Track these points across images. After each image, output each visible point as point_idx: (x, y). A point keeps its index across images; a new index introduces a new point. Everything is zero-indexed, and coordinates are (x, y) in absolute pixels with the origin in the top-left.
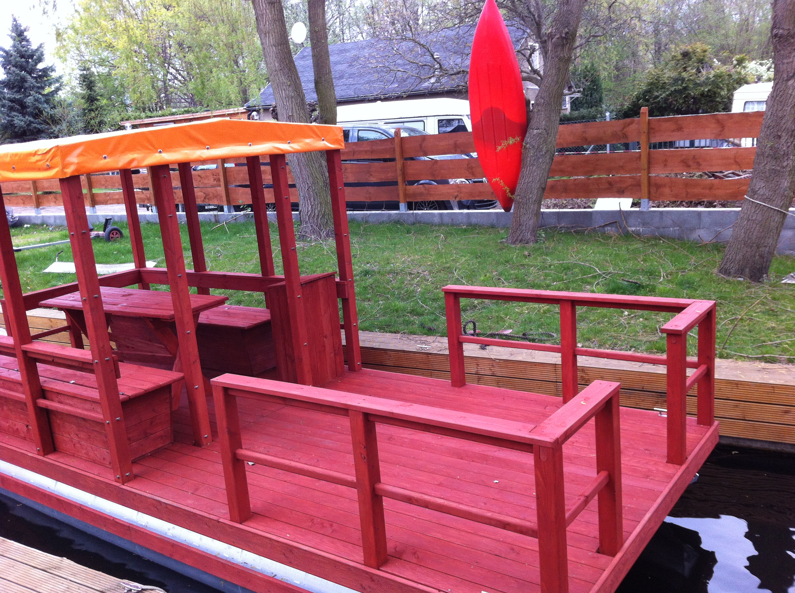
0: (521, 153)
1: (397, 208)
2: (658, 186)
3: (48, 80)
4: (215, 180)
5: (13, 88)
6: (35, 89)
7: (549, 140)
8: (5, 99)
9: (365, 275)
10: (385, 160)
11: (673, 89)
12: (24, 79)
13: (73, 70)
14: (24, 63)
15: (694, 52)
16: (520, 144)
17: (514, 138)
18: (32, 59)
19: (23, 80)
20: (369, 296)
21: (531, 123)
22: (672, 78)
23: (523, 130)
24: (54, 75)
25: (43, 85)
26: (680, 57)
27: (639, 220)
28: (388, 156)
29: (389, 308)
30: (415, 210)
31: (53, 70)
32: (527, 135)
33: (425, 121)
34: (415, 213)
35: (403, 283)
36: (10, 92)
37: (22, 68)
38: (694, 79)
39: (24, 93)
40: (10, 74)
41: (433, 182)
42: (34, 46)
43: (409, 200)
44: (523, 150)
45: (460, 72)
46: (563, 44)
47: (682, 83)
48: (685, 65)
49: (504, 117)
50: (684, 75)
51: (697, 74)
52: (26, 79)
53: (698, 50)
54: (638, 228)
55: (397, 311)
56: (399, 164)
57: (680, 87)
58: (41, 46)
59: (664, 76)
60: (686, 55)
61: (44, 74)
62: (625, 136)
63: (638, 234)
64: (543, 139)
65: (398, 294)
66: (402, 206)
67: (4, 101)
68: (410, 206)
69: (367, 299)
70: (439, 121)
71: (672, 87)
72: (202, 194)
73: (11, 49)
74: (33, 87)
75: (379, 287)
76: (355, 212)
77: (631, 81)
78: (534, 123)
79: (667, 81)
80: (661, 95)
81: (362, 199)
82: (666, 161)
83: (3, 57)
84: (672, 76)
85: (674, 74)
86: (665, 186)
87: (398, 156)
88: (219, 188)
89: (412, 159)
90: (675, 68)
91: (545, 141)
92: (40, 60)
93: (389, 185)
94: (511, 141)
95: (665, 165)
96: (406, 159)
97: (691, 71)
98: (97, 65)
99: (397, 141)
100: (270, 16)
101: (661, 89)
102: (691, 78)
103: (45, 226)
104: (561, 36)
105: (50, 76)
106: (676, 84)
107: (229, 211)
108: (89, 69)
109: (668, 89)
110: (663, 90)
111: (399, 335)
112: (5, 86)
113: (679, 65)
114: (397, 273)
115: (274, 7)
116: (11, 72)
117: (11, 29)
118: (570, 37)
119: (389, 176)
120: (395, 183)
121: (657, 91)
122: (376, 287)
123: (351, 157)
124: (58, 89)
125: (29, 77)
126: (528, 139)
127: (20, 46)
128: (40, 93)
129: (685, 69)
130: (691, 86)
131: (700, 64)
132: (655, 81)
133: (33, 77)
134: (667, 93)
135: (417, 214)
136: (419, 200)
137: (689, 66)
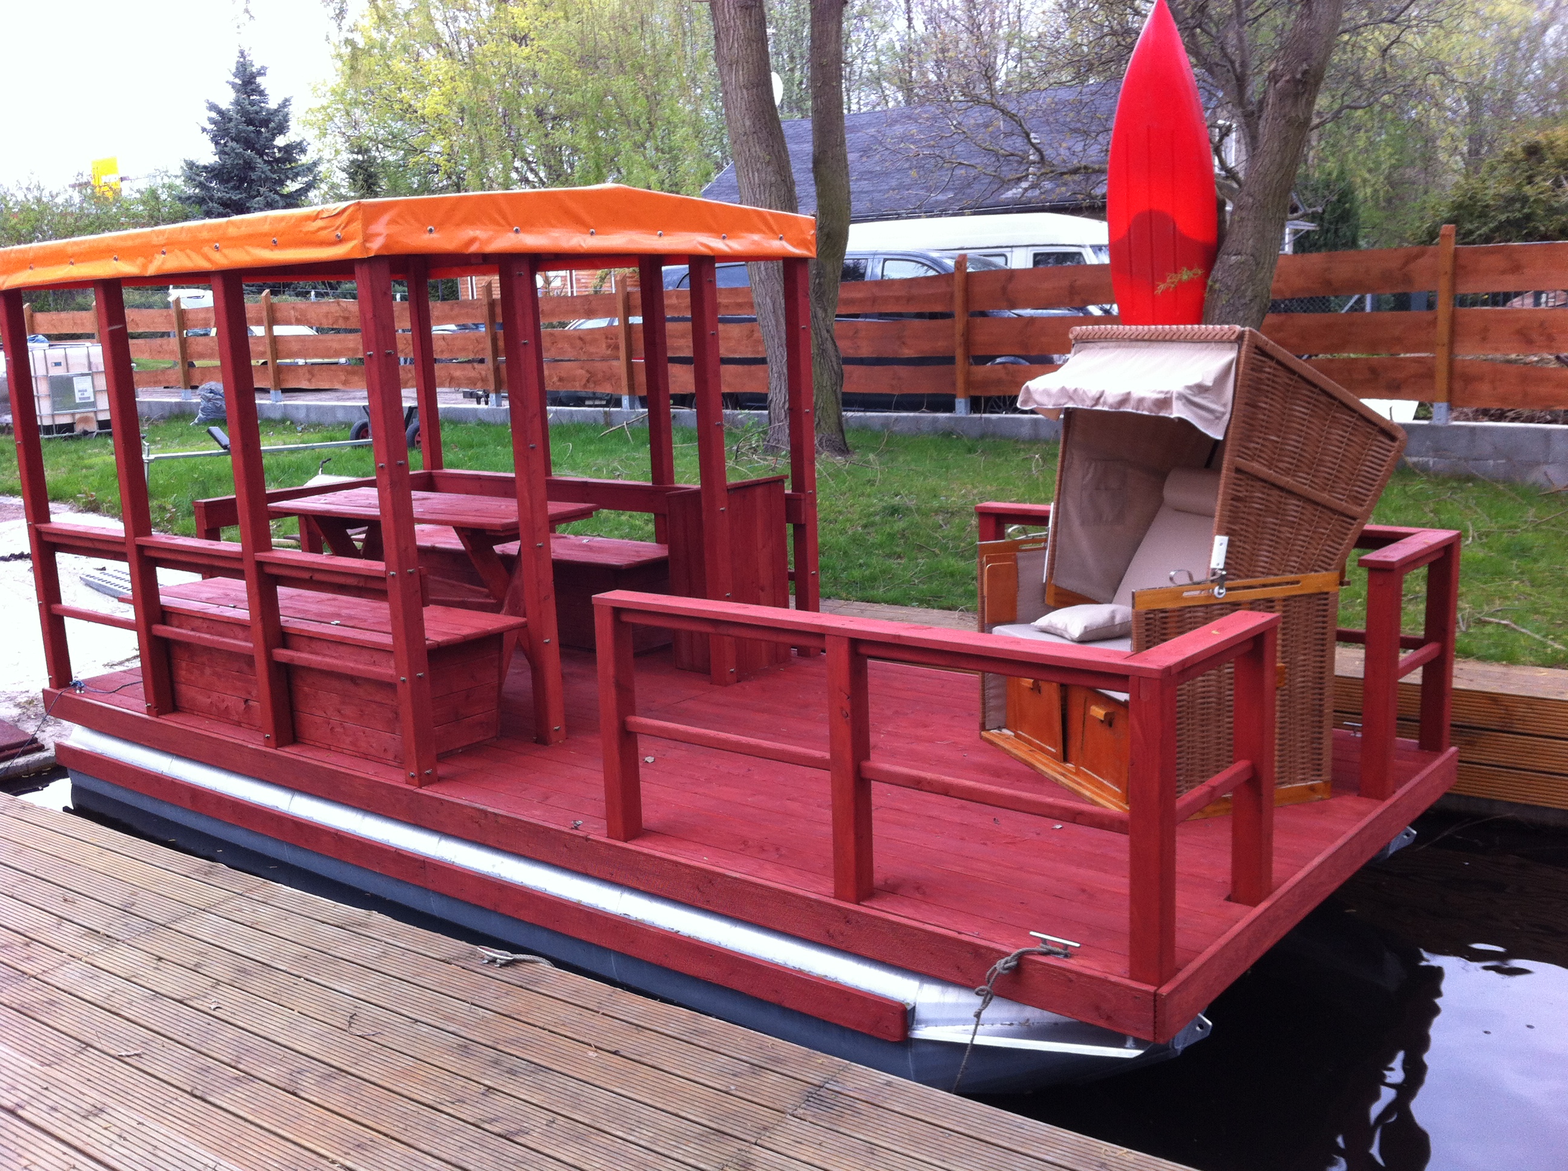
0: (1202, 299)
1: (950, 408)
2: (1469, 379)
3: (292, 168)
4: (609, 347)
5: (228, 181)
6: (268, 185)
7: (1260, 276)
8: (212, 200)
9: (892, 514)
10: (933, 316)
11: (1503, 217)
12: (249, 164)
13: (337, 152)
14: (252, 135)
15: (1551, 145)
16: (1203, 283)
17: (1190, 268)
18: (267, 127)
19: (249, 166)
20: (898, 550)
21: (1225, 243)
22: (1502, 196)
23: (1210, 255)
24: (304, 159)
25: (283, 177)
26: (1520, 155)
27: (1428, 443)
28: (938, 308)
29: (937, 569)
30: (985, 412)
31: (303, 151)
32: (1217, 265)
33: (1009, 255)
34: (986, 419)
35: (964, 529)
36: (222, 188)
37: (248, 144)
38: (1548, 201)
39: (248, 190)
40: (226, 153)
41: (1021, 360)
42: (273, 104)
43: (973, 393)
44: (1206, 295)
45: (1079, 168)
46: (1298, 93)
47: (1523, 207)
48: (1530, 172)
49: (1174, 228)
50: (1528, 189)
51: (1553, 191)
52: (253, 165)
53: (1559, 142)
54: (1426, 459)
55: (952, 575)
56: (959, 324)
57: (1518, 215)
58: (286, 103)
59: (1487, 192)
60: (1533, 151)
61: (286, 156)
62: (1407, 279)
63: (1424, 469)
64: (1247, 274)
65: (955, 547)
66: (961, 405)
67: (210, 204)
68: (975, 405)
69: (895, 553)
70: (1036, 255)
71: (1503, 213)
72: (583, 372)
73: (231, 107)
74: (267, 179)
75: (918, 535)
76: (869, 414)
77: (1417, 209)
78: (1230, 244)
79: (1492, 203)
80: (1478, 228)
81: (885, 390)
82: (1486, 330)
83: (215, 123)
84: (1503, 191)
85: (1506, 189)
86: (1481, 378)
87: (958, 308)
88: (615, 363)
89: (983, 314)
90: (1510, 179)
91: (1251, 278)
92: (282, 129)
93: (939, 364)
94: (1185, 275)
95: (1484, 339)
96: (973, 315)
97: (1543, 184)
98: (380, 146)
99: (959, 279)
100: (741, 32)
101: (1479, 217)
102: (1542, 196)
103: (288, 423)
104: (1294, 77)
105: (296, 161)
106: (1510, 209)
107: (632, 406)
108: (367, 151)
109: (1494, 217)
110: (1483, 220)
111: (956, 614)
112: (215, 177)
113: (1518, 172)
114: (953, 514)
115: (750, 15)
116: (226, 149)
117: (234, 70)
118: (1312, 81)
119: (940, 346)
120: (950, 360)
121: (1471, 222)
122: (912, 534)
123: (868, 310)
124: (309, 186)
125: (259, 160)
126: (1218, 272)
127: (247, 102)
128: (276, 192)
129: (1530, 180)
130: (1540, 212)
131: (1561, 170)
132: (1467, 202)
133: (265, 162)
134: (1491, 225)
135: (988, 420)
136: (994, 392)
137: (1540, 173)
